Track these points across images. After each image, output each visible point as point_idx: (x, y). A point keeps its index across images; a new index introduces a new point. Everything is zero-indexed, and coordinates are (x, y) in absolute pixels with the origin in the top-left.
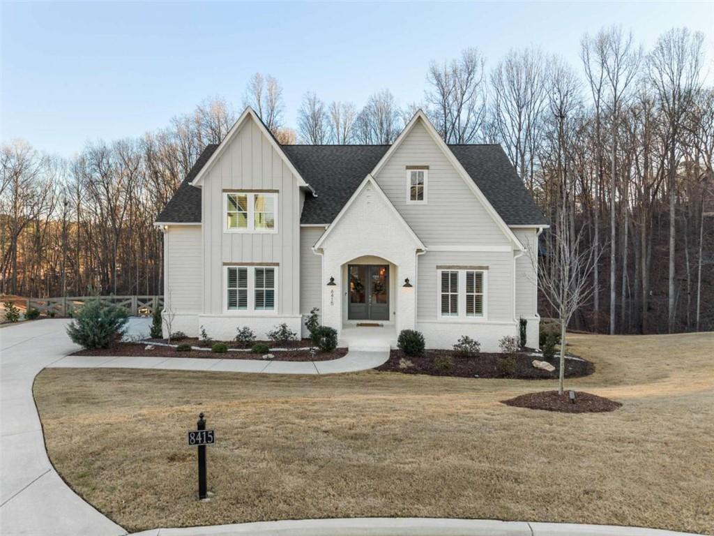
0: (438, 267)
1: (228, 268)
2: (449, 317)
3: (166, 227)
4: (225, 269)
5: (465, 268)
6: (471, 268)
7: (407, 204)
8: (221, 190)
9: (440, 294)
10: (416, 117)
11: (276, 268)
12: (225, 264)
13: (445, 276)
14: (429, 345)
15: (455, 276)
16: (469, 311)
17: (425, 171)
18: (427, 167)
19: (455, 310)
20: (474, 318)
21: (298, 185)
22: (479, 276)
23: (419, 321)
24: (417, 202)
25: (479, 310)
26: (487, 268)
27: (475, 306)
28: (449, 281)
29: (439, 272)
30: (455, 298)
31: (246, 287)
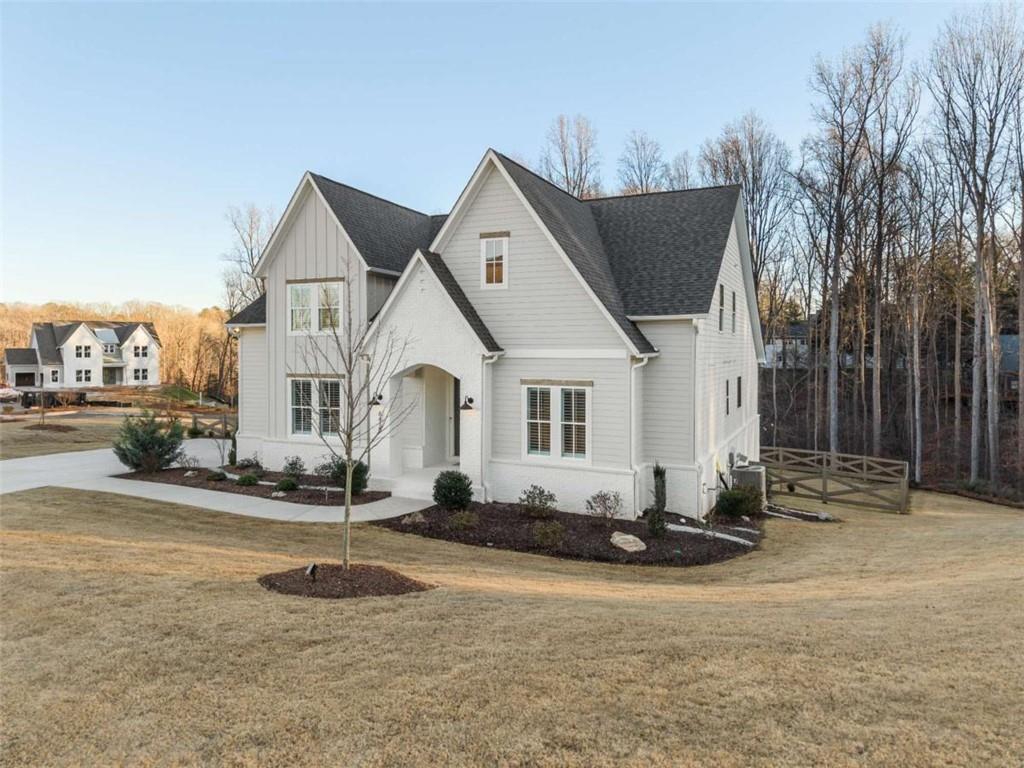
0: (523, 382)
2: (538, 457)
3: (237, 330)
4: (289, 380)
5: (559, 383)
6: (567, 383)
7: (482, 288)
8: (284, 282)
9: (524, 421)
12: (289, 375)
13: (532, 394)
15: (546, 395)
16: (567, 448)
17: (505, 240)
18: (507, 234)
19: (546, 448)
20: (573, 460)
21: (365, 270)
22: (581, 396)
23: (494, 460)
24: (494, 286)
25: (581, 449)
26: (591, 384)
27: (574, 442)
28: (538, 402)
29: (525, 388)
30: (546, 429)
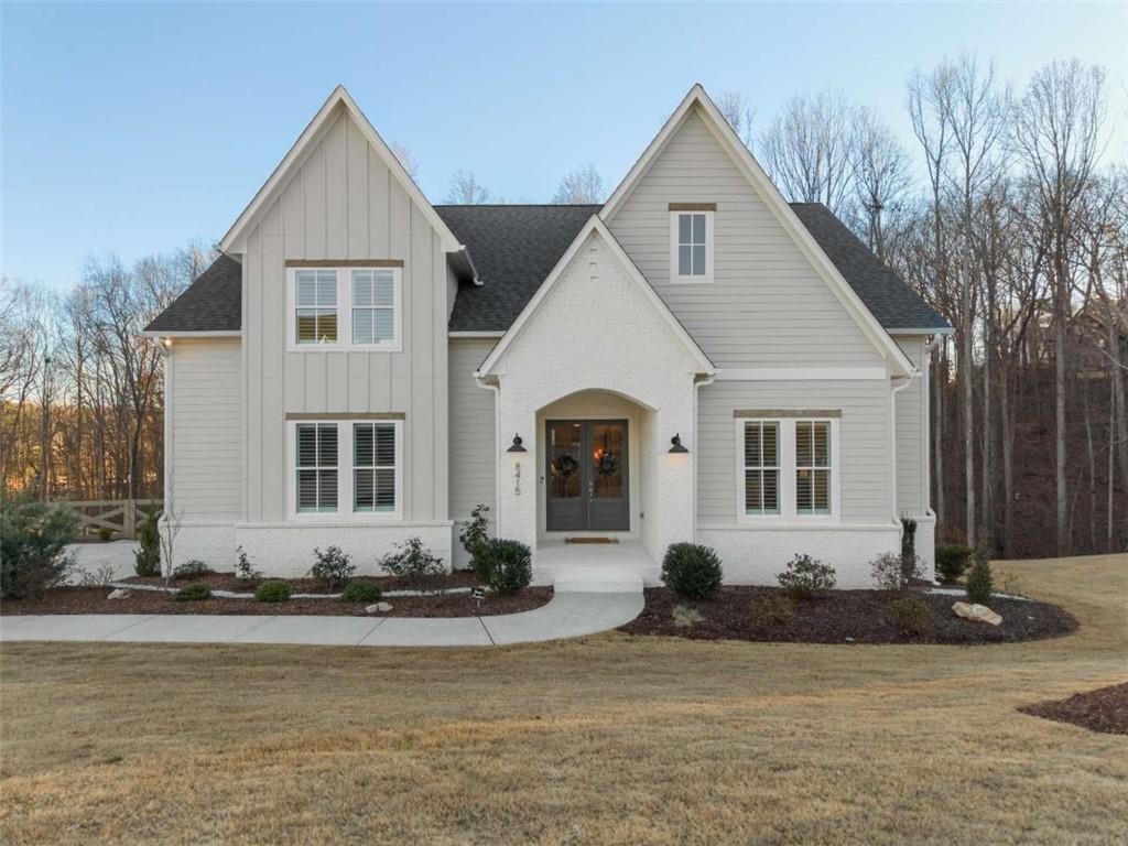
0: (738, 414)
1: (298, 425)
2: (763, 518)
3: (168, 343)
4: (292, 426)
5: (793, 414)
6: (805, 413)
7: (672, 282)
8: (282, 263)
9: (741, 468)
10: (691, 101)
11: (398, 425)
12: (290, 416)
13: (751, 432)
14: (731, 576)
15: (771, 432)
16: (803, 503)
17: (709, 215)
18: (712, 207)
19: (772, 502)
20: (813, 518)
21: (444, 250)
22: (822, 432)
23: (702, 526)
24: (692, 279)
25: (823, 503)
26: (838, 414)
27: (812, 494)
28: (760, 443)
29: (741, 423)
30: (772, 476)
31: (336, 464)
